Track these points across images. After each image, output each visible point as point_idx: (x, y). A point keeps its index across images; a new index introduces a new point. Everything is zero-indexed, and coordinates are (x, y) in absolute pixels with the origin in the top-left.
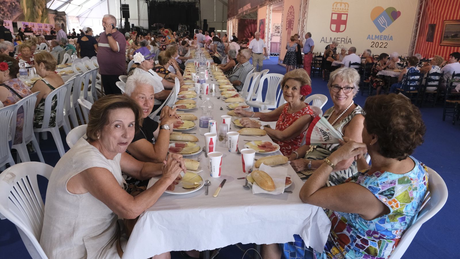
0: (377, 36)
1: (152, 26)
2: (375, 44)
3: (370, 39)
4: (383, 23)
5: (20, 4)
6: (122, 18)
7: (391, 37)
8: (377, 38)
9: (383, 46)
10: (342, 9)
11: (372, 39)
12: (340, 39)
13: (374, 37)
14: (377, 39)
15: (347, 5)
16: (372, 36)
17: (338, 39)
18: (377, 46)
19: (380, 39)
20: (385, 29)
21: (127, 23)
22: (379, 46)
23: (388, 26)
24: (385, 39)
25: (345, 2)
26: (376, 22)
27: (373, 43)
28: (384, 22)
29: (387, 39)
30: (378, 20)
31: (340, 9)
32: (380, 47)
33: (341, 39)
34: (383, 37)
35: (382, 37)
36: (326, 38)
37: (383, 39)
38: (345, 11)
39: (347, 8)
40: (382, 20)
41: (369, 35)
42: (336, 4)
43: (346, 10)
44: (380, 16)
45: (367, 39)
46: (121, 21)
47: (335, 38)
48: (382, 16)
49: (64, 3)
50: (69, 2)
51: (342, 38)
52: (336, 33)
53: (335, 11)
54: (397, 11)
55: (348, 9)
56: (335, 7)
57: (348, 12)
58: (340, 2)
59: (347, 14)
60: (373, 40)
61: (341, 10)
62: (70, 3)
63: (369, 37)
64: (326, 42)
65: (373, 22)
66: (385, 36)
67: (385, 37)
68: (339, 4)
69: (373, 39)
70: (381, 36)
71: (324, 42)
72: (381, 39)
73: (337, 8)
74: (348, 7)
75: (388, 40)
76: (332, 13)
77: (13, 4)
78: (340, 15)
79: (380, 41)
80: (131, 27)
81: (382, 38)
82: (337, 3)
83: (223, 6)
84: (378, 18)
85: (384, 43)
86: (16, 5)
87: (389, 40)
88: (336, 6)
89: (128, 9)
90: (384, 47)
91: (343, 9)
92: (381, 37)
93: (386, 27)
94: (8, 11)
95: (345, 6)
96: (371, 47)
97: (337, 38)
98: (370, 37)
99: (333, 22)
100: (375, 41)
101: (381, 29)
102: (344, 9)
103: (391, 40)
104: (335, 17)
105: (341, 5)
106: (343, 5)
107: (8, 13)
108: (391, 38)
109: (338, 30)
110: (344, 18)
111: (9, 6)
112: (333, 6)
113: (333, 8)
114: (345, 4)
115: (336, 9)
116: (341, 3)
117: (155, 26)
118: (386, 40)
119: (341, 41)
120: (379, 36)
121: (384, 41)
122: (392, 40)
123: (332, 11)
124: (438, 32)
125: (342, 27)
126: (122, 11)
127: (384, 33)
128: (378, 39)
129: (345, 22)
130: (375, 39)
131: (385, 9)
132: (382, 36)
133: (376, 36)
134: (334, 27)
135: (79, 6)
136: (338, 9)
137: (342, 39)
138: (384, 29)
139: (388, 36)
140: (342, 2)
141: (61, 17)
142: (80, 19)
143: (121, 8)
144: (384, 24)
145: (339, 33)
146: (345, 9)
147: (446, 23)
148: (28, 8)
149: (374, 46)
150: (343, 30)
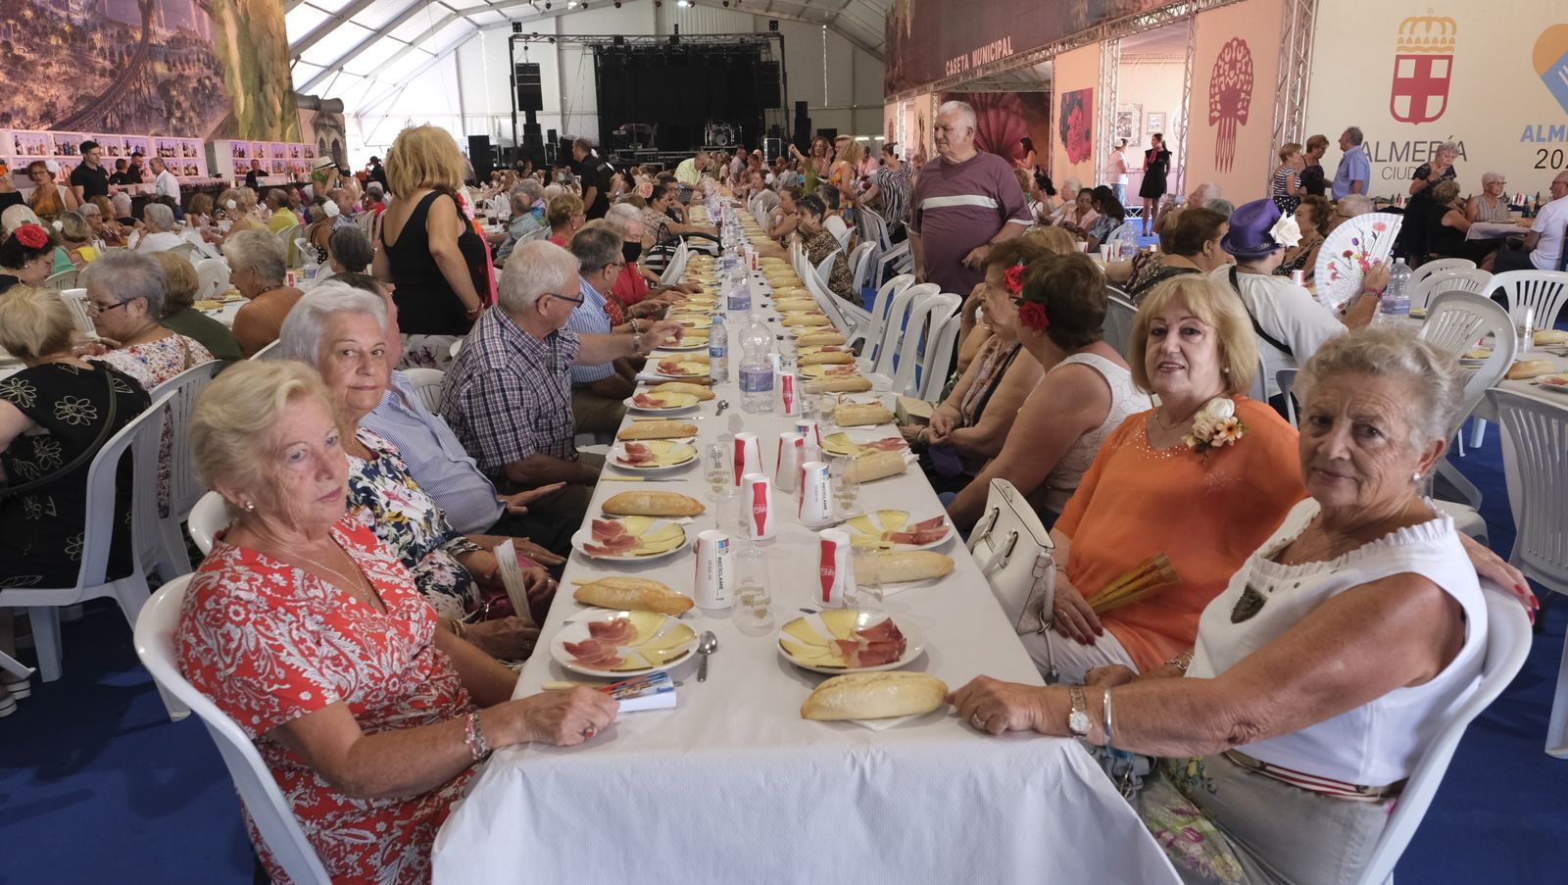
0: (1557, 129)
1: (615, 133)
2: (1549, 158)
3: (1532, 140)
5: (223, 82)
6: (517, 111)
8: (1556, 137)
10: (1431, 40)
11: (1539, 139)
12: (1426, 147)
13: (1545, 134)
14: (1556, 140)
15: (1449, 26)
16: (1540, 127)
17: (1419, 147)
18: (1556, 163)
21: (532, 128)
25: (1441, 17)
26: (1550, 77)
27: (1543, 154)
30: (1560, 73)
31: (1427, 41)
33: (1428, 144)
36: (1378, 143)
38: (1443, 46)
39: (1448, 36)
41: (1529, 128)
42: (1410, 24)
43: (1447, 45)
45: (1522, 140)
46: (514, 122)
47: (1408, 144)
49: (320, 69)
50: (339, 66)
52: (1411, 124)
53: (1407, 49)
55: (1452, 41)
56: (1406, 35)
57: (1452, 49)
58: (1427, 15)
59: (1450, 58)
60: (1541, 143)
61: (1430, 45)
62: (341, 69)
63: (1527, 135)
64: (1376, 160)
65: (1543, 78)
68: (1422, 25)
69: (1544, 140)
73: (1414, 38)
74: (1454, 31)
76: (1399, 58)
77: (207, 82)
78: (1424, 63)
80: (545, 141)
82: (1415, 21)
83: (854, 54)
84: (1558, 66)
86: (214, 86)
88: (1412, 32)
89: (538, 79)
91: (1435, 40)
94: (192, 107)
95: (1443, 32)
96: (1536, 167)
97: (1416, 143)
98: (1531, 133)
99: (1400, 87)
100: (1552, 146)
102: (1440, 38)
104: (1408, 70)
105: (1428, 29)
106: (1436, 26)
107: (192, 114)
109: (1417, 115)
110: (1438, 70)
111: (195, 90)
112: (1401, 32)
113: (1401, 41)
114: (1442, 21)
115: (1410, 41)
116: (1429, 21)
117: (623, 133)
120: (1563, 127)
123: (1399, 49)
125: (1433, 103)
126: (516, 88)
128: (1561, 140)
129: (1442, 87)
130: (1550, 140)
133: (1552, 128)
134: (1404, 104)
135: (365, 77)
136: (1418, 40)
140: (1432, 15)
141: (331, 118)
142: (364, 120)
143: (512, 77)
145: (1421, 124)
146: (1444, 41)
148: (246, 94)
149: (1547, 163)
150: (1437, 113)
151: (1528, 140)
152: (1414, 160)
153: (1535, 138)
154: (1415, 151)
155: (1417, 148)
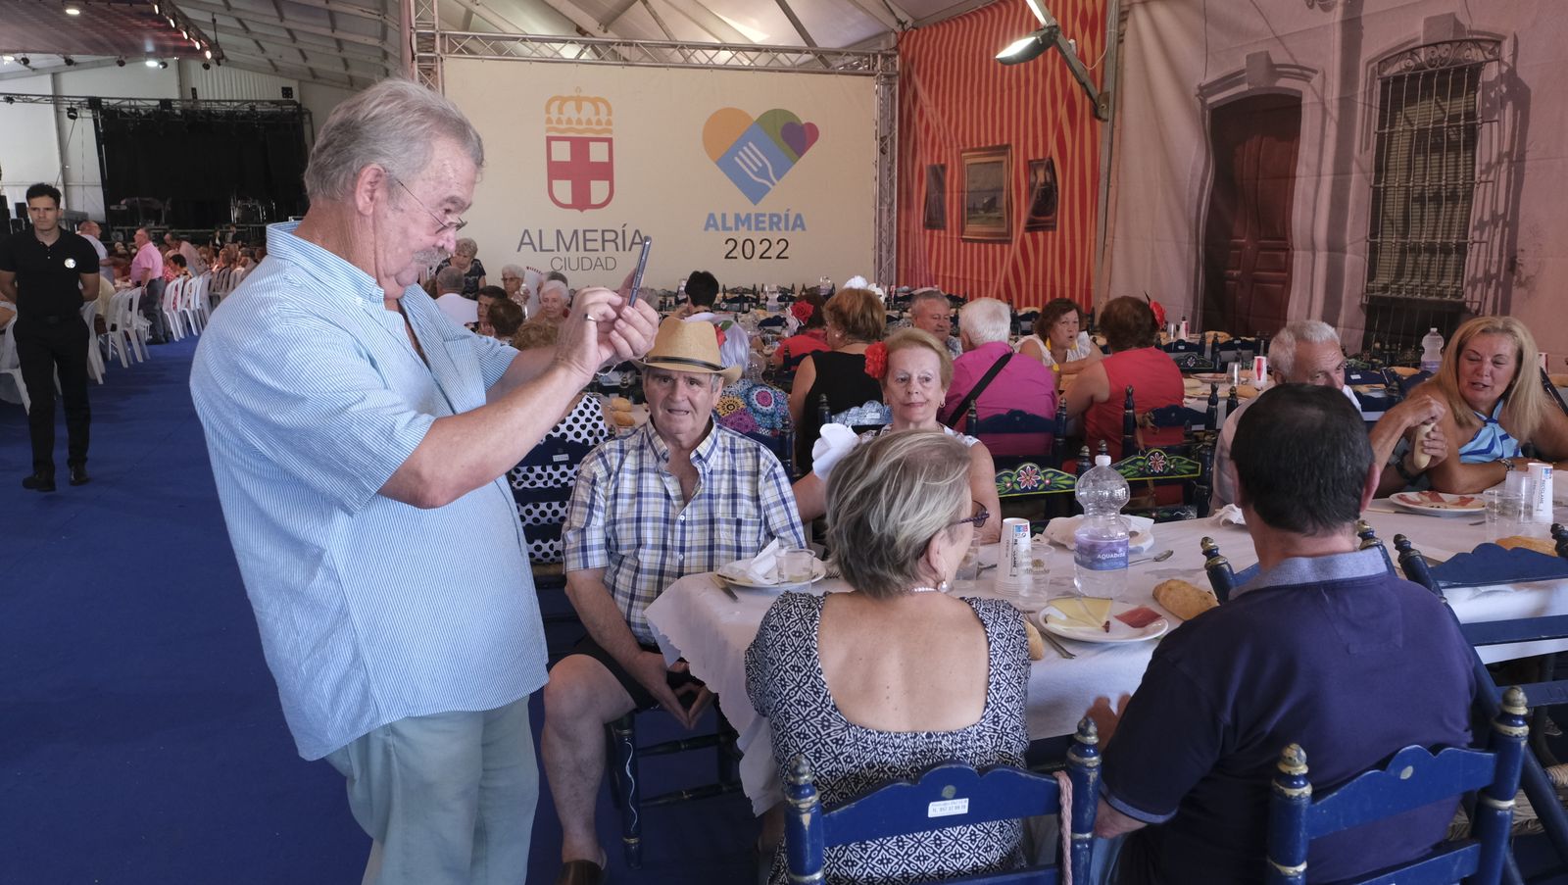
0: (743, 218)
2: (739, 248)
3: (717, 229)
4: (756, 169)
7: (798, 216)
8: (743, 225)
9: (773, 252)
10: (584, 121)
11: (725, 228)
12: (598, 236)
13: (730, 223)
14: (743, 229)
15: (603, 108)
16: (724, 216)
17: (589, 236)
18: (748, 253)
19: (757, 229)
20: (769, 189)
22: (757, 254)
23: (778, 179)
24: (775, 228)
25: (592, 96)
26: (727, 164)
27: (731, 244)
28: (760, 165)
29: (782, 225)
30: (737, 159)
31: (579, 122)
32: (761, 257)
33: (600, 233)
34: (767, 219)
35: (761, 219)
36: (540, 231)
37: (767, 225)
38: (599, 128)
39: (603, 117)
40: (751, 158)
41: (711, 216)
42: (557, 103)
43: (604, 126)
44: (741, 142)
45: (706, 229)
47: (576, 232)
48: (750, 144)
51: (603, 231)
52: (577, 211)
53: (556, 130)
54: (804, 121)
55: (609, 123)
56: (554, 115)
57: (610, 131)
58: (575, 95)
59: (610, 141)
60: (728, 232)
61: (584, 126)
63: (711, 223)
64: (541, 250)
65: (717, 164)
66: (772, 216)
67: (775, 219)
68: (570, 107)
69: (730, 229)
70: (757, 216)
71: (535, 250)
72: (761, 225)
73: (564, 118)
74: (610, 113)
75: (787, 229)
76: (549, 140)
78: (580, 146)
79: (757, 237)
81: (764, 222)
82: (563, 100)
84: (734, 150)
85: (774, 242)
87: (793, 229)
88: (560, 111)
90: (778, 257)
91: (589, 122)
92: (757, 222)
93: (773, 184)
95: (597, 113)
96: (727, 257)
97: (585, 231)
98: (715, 221)
99: (556, 171)
100: (741, 235)
101: (756, 193)
102: (594, 119)
103: (799, 230)
104: (562, 153)
105: (579, 109)
108: (799, 223)
109: (581, 201)
110: (598, 153)
112: (548, 111)
113: (549, 121)
114: (594, 101)
115: (559, 121)
116: (579, 101)
118: (779, 229)
119: (604, 241)
120: (748, 216)
121: (774, 236)
122: (804, 229)
123: (548, 130)
124: (952, 192)
125: (598, 189)
127: (767, 206)
128: (749, 228)
129: (605, 171)
130: (737, 229)
131: (755, 119)
132: (764, 215)
133: (737, 217)
134: (564, 189)
136: (569, 121)
137: (606, 233)
138: (765, 190)
139: (787, 216)
140: (582, 95)
144: (762, 172)
145: (588, 212)
146: (599, 122)
147: (968, 161)
149: (738, 252)
150: (605, 199)
151: (712, 229)
152: (585, 250)
153: (720, 226)
154: (585, 240)
155: (587, 238)
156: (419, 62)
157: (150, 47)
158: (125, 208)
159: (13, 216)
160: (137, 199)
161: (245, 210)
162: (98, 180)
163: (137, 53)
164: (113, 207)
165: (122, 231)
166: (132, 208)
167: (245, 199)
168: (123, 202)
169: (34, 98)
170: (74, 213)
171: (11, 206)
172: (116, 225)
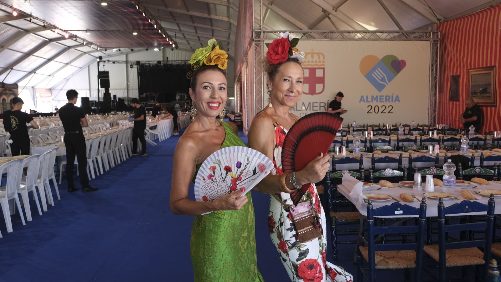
0: (375, 97)
2: (373, 109)
3: (364, 102)
4: (380, 78)
7: (397, 97)
8: (375, 100)
9: (386, 111)
10: (314, 61)
11: (368, 101)
12: (318, 105)
13: (370, 99)
14: (375, 102)
15: (321, 56)
16: (367, 97)
17: (315, 105)
18: (376, 111)
19: (380, 101)
20: (385, 86)
22: (380, 111)
23: (389, 82)
24: (387, 101)
25: (317, 52)
26: (369, 76)
27: (370, 108)
28: (382, 77)
29: (390, 100)
30: (373, 74)
31: (312, 62)
32: (382, 113)
33: (319, 104)
34: (384, 98)
35: (382, 98)
37: (384, 100)
38: (320, 64)
39: (322, 60)
40: (379, 74)
41: (362, 97)
43: (322, 63)
44: (375, 68)
45: (360, 102)
47: (310, 103)
48: (378, 69)
51: (320, 103)
52: (310, 95)
54: (400, 59)
55: (324, 62)
57: (324, 65)
58: (311, 52)
59: (324, 69)
60: (369, 103)
61: (314, 63)
63: (362, 99)
64: (297, 110)
65: (365, 76)
66: (386, 96)
67: (388, 98)
68: (309, 56)
69: (369, 102)
70: (381, 96)
71: (294, 110)
72: (382, 100)
74: (324, 58)
75: (392, 101)
78: (312, 71)
79: (380, 105)
81: (383, 99)
82: (307, 54)
84: (372, 71)
85: (387, 107)
87: (395, 101)
90: (389, 113)
91: (316, 62)
92: (381, 99)
93: (387, 84)
95: (319, 58)
96: (368, 113)
97: (313, 103)
98: (364, 99)
100: (374, 104)
101: (380, 87)
102: (318, 61)
103: (397, 102)
104: (306, 73)
105: (312, 57)
106: (316, 57)
108: (398, 99)
109: (312, 91)
110: (319, 74)
114: (318, 54)
115: (305, 62)
118: (389, 102)
119: (320, 107)
120: (377, 97)
121: (387, 104)
122: (399, 102)
124: (463, 86)
125: (319, 87)
127: (384, 92)
128: (377, 101)
129: (322, 80)
130: (372, 102)
131: (380, 58)
132: (383, 96)
133: (373, 97)
136: (309, 62)
138: (384, 86)
139: (392, 97)
140: (314, 52)
144: (383, 79)
145: (314, 95)
146: (320, 62)
147: (472, 73)
149: (372, 111)
150: (321, 91)
151: (362, 102)
152: (313, 110)
153: (365, 100)
154: (313, 106)
155: (314, 105)
156: (255, 42)
157: (156, 44)
158: (144, 96)
159: (112, 99)
160: (148, 93)
161: (181, 96)
162: (137, 87)
163: (152, 46)
164: (141, 96)
165: (143, 103)
166: (147, 96)
167: (181, 93)
168: (144, 94)
169: (121, 62)
170: (130, 98)
171: (112, 96)
172: (142, 102)
